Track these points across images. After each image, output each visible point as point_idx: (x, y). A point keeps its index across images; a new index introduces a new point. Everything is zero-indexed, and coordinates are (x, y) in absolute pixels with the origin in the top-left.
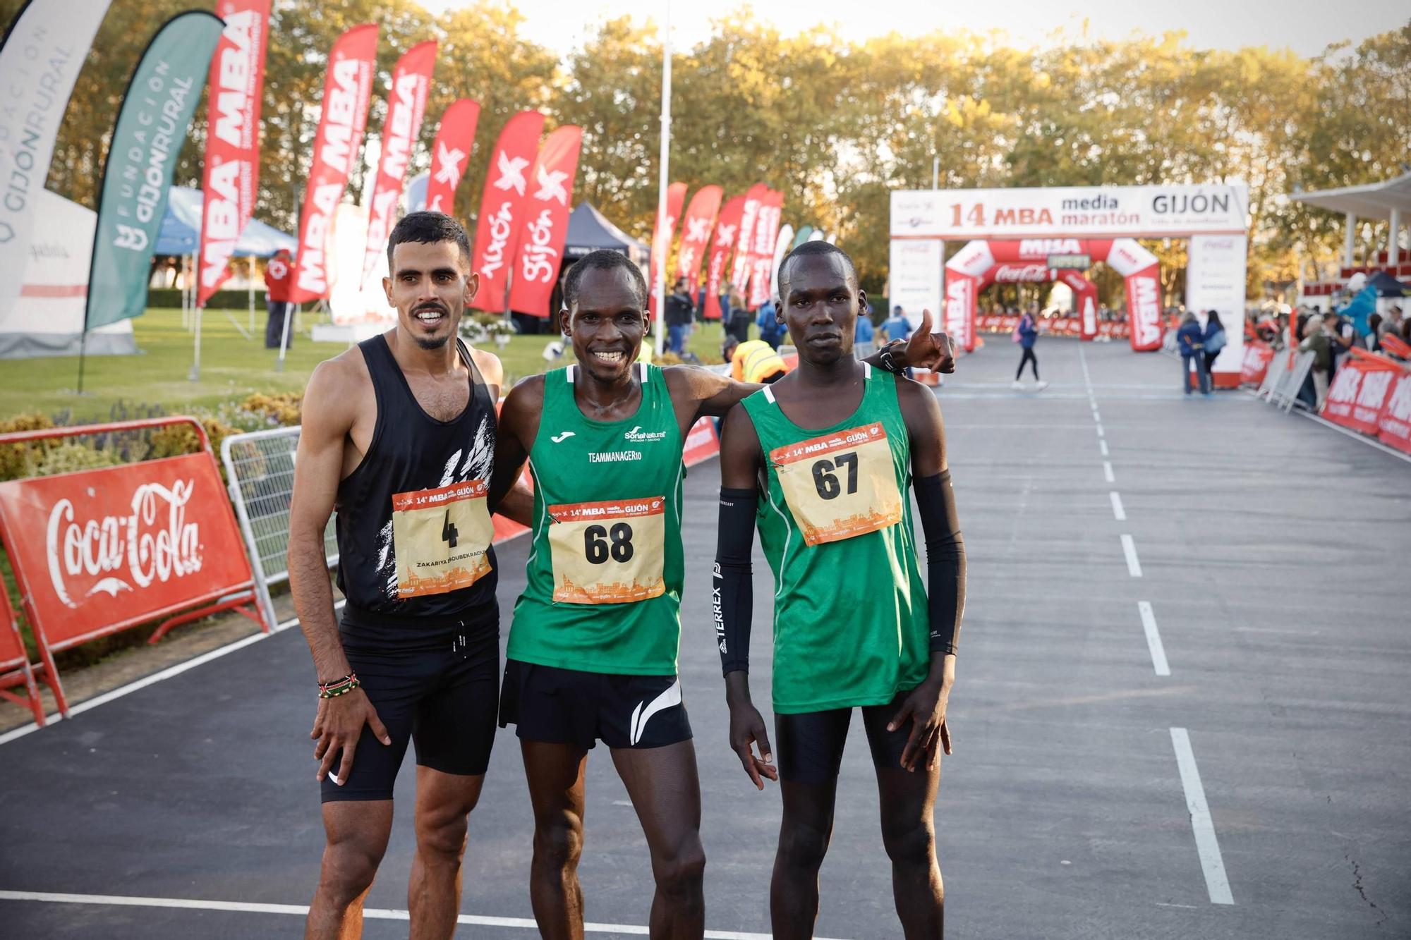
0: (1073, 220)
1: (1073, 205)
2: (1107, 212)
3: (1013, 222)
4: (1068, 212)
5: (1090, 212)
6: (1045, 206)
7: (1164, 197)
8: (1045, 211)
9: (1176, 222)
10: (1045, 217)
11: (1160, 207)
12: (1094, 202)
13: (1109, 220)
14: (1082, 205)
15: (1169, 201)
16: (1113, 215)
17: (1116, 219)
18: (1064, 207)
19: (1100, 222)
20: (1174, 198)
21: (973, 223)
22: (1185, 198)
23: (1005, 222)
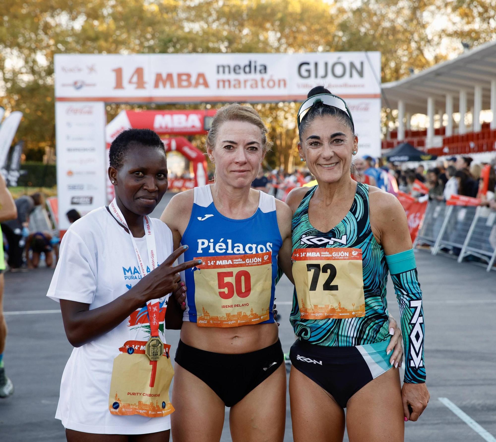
0: (227, 84)
1: (227, 70)
2: (258, 76)
3: (172, 86)
4: (221, 76)
5: (242, 77)
6: (201, 71)
7: (308, 64)
8: (201, 75)
10: (201, 81)
11: (305, 74)
12: (245, 67)
13: (259, 84)
14: (235, 70)
15: (312, 67)
16: (262, 80)
17: (265, 84)
18: (218, 72)
19: (252, 86)
20: (316, 64)
21: (134, 86)
22: (326, 64)
23: (164, 86)
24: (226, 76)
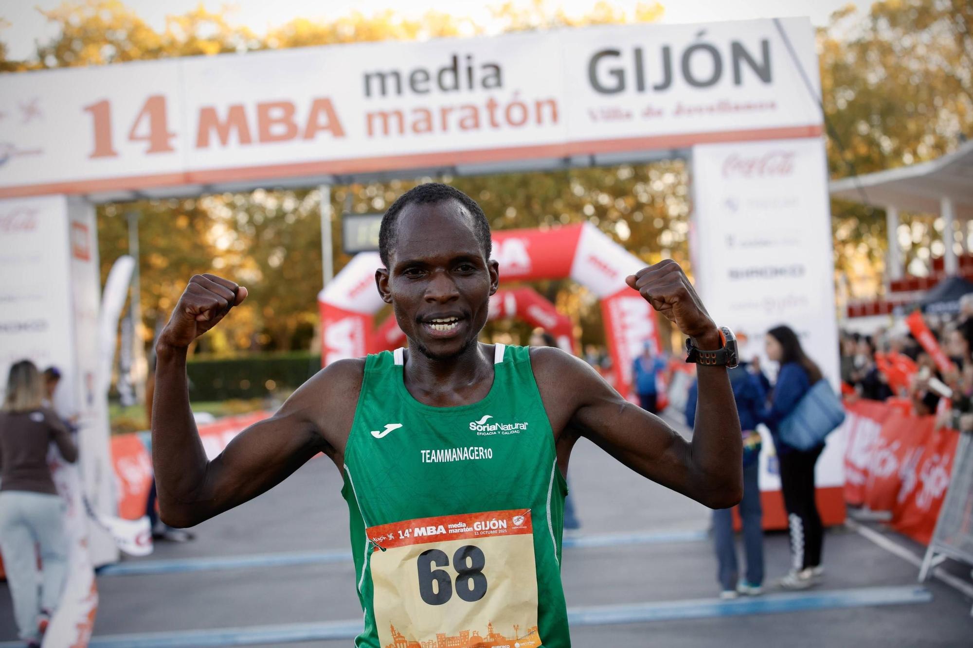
0: (393, 122)
1: (391, 83)
2: (479, 97)
3: (245, 139)
4: (377, 103)
5: (435, 100)
6: (322, 92)
7: (613, 53)
8: (323, 105)
9: (649, 113)
10: (323, 119)
11: (609, 81)
12: (442, 71)
13: (484, 116)
14: (413, 82)
15: (626, 62)
16: (492, 105)
17: (500, 115)
18: (368, 92)
19: (462, 126)
20: (638, 54)
21: (144, 145)
22: (666, 52)
23: (224, 140)
24: (391, 102)
